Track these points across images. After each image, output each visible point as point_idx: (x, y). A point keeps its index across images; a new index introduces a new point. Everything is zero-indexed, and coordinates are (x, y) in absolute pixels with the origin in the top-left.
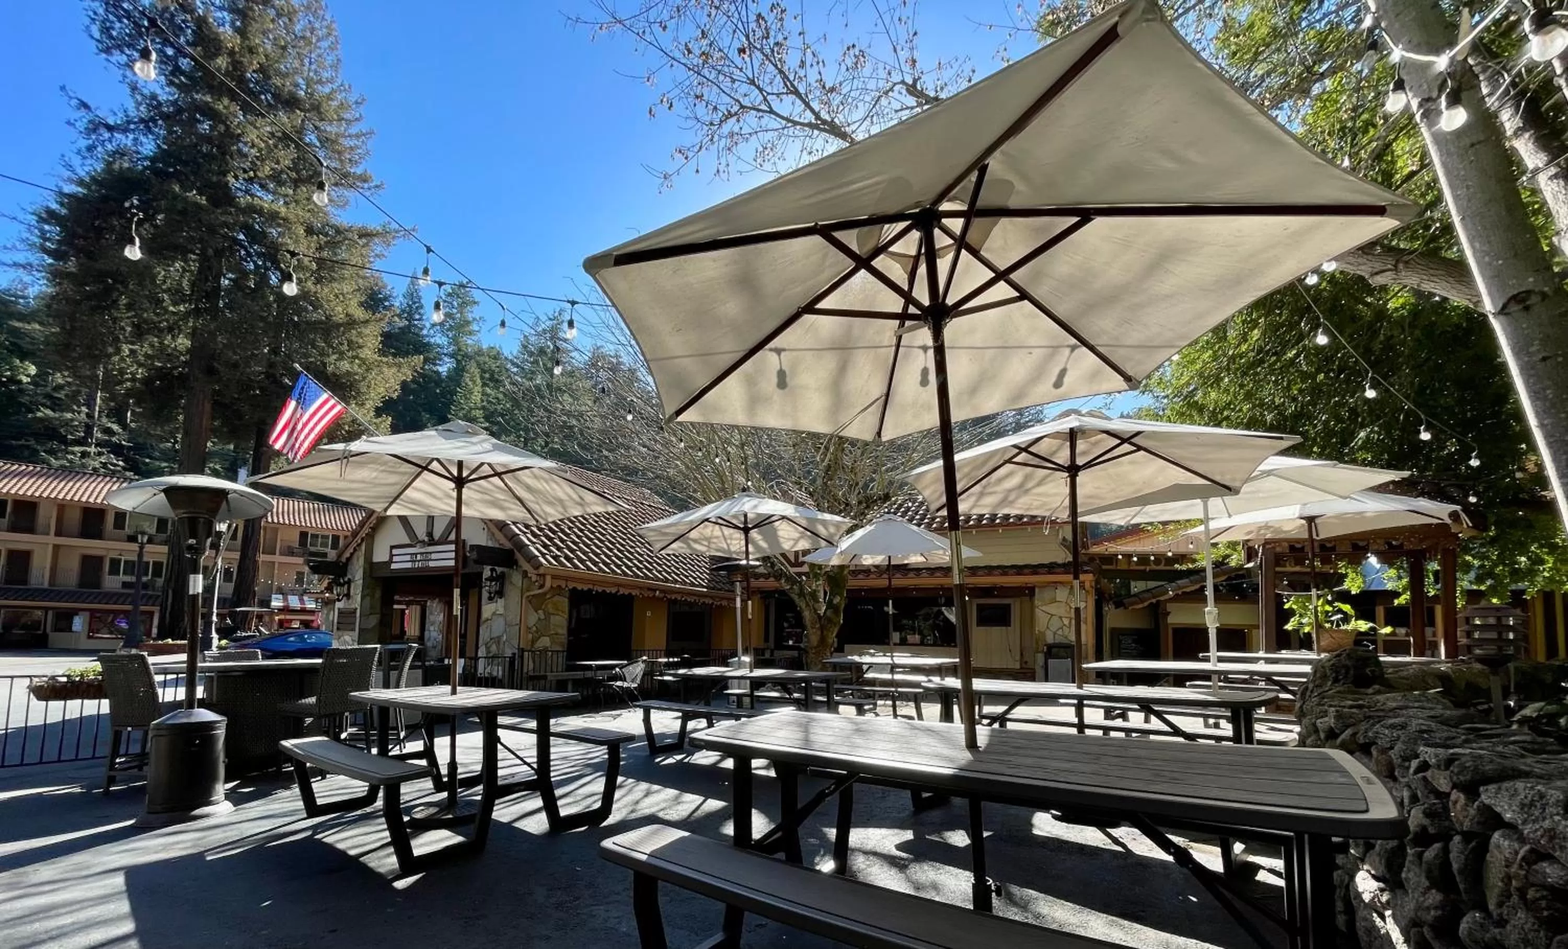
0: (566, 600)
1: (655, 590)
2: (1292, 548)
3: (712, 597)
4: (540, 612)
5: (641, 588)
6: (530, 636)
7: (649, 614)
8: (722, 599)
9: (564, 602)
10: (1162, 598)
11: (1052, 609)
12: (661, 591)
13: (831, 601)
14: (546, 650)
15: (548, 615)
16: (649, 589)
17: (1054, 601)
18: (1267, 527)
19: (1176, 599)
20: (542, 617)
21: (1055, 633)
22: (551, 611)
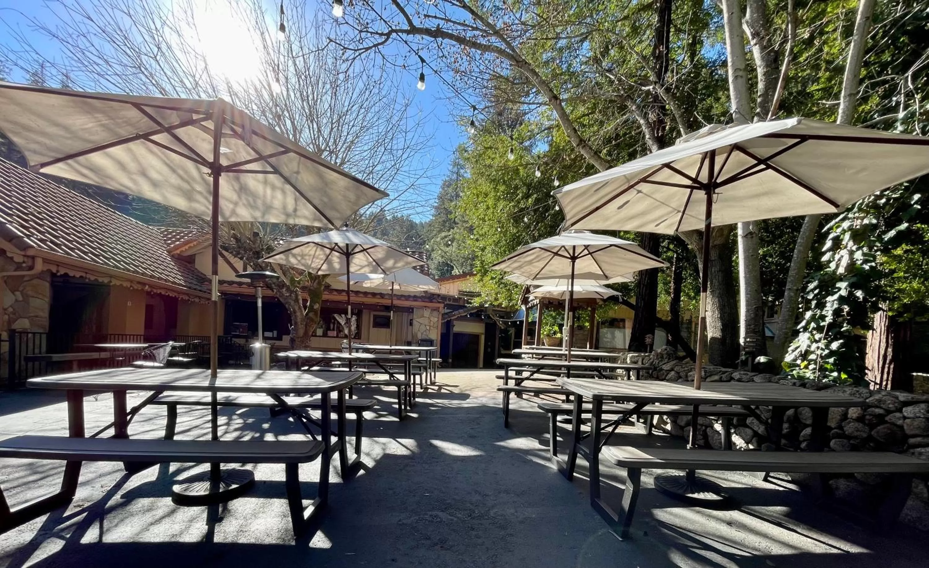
0: (47, 285)
1: (144, 284)
2: (549, 302)
3: (188, 294)
4: (18, 293)
5: (131, 281)
6: (6, 317)
7: (129, 304)
8: (196, 296)
9: (45, 288)
10: (452, 318)
11: (420, 320)
12: (150, 286)
13: (311, 307)
14: (25, 332)
15: (26, 297)
16: (139, 283)
17: (423, 316)
18: (549, 292)
19: (458, 319)
20: (21, 299)
21: (422, 334)
22: (30, 293)
